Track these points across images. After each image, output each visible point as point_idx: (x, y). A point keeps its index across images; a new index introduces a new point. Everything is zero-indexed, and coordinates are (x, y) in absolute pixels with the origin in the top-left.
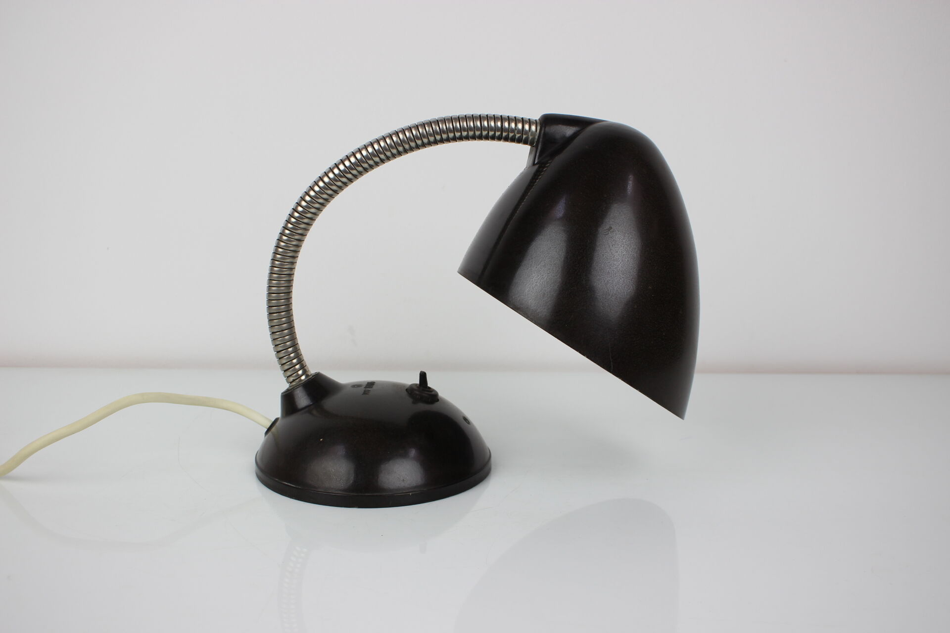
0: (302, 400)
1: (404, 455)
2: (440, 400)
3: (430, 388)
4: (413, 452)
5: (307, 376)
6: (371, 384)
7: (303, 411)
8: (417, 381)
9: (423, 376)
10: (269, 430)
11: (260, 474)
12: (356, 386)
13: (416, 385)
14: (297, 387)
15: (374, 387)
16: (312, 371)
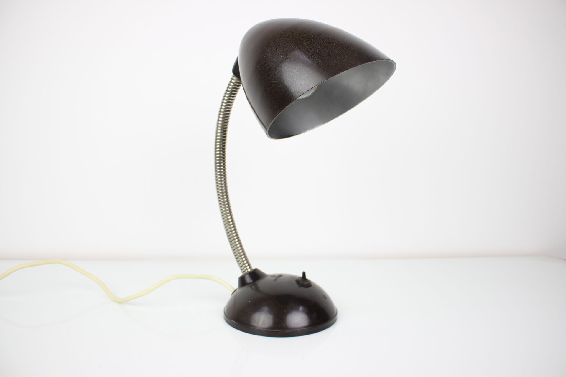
0: (248, 280)
1: (297, 309)
2: (312, 286)
3: (307, 280)
4: (301, 308)
5: (251, 269)
6: (280, 276)
7: (249, 285)
8: (301, 275)
9: (304, 274)
10: (233, 292)
11: (227, 318)
12: (273, 276)
13: (301, 278)
14: (246, 274)
15: (281, 277)
16: (254, 267)
